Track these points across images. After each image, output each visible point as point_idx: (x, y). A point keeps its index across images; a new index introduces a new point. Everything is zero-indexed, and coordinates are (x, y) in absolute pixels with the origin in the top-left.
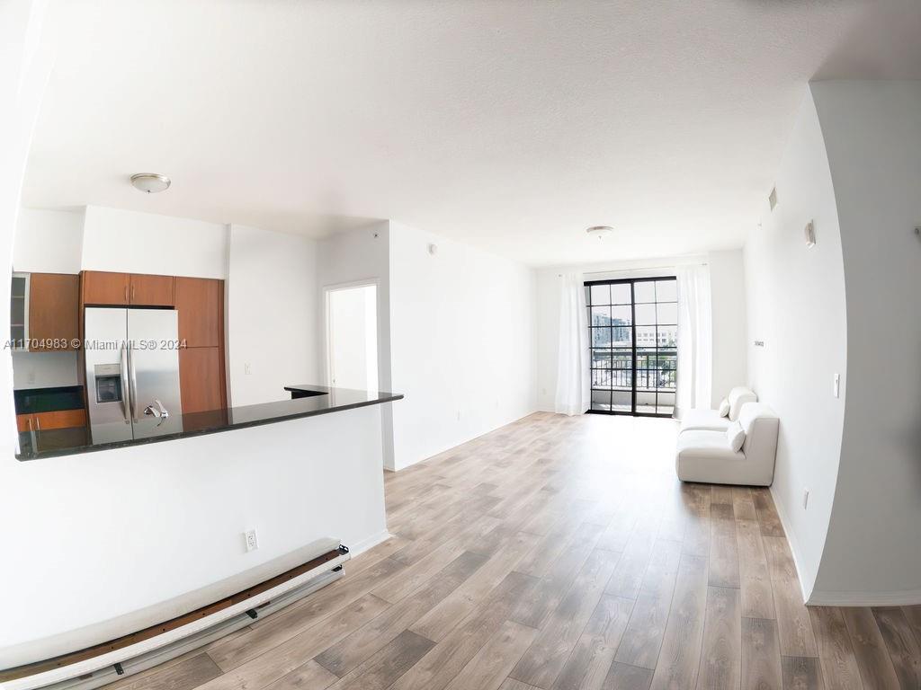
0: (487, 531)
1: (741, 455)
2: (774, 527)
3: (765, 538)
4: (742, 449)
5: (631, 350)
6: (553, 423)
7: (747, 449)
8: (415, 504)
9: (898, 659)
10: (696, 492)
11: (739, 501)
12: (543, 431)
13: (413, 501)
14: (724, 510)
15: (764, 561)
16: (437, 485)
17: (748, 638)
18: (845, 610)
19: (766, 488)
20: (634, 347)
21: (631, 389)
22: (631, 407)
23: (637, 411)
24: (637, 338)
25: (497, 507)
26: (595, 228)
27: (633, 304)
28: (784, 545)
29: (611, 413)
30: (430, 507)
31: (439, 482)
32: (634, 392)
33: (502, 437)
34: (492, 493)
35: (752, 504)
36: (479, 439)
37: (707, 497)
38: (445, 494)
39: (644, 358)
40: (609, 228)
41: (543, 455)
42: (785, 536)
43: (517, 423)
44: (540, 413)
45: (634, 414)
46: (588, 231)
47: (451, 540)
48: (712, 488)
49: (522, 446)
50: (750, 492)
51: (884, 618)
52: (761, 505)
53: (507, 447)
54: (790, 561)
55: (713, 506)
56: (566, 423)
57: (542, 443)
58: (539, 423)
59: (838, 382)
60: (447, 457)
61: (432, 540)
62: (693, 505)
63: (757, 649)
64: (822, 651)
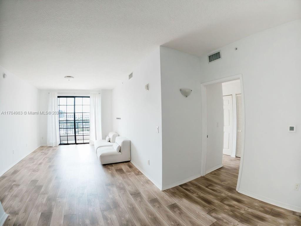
0: (44, 201)
1: (120, 153)
2: (138, 172)
3: (138, 176)
4: (120, 151)
5: (74, 121)
6: (48, 150)
7: (121, 151)
8: (9, 196)
9: (195, 195)
10: (109, 167)
11: (124, 167)
12: (46, 154)
13: (8, 194)
14: (120, 171)
15: (142, 183)
16: (14, 185)
17: (154, 206)
18: (173, 188)
19: (129, 161)
20: (75, 120)
21: (74, 135)
22: (75, 141)
23: (77, 143)
24: (76, 117)
25: (43, 190)
26: (68, 77)
27: (75, 105)
28: (144, 177)
29: (68, 144)
30: (16, 196)
31: (14, 183)
32: (75, 136)
33: (31, 159)
34: (37, 184)
35: (128, 167)
36: (22, 161)
37: (113, 168)
38: (19, 189)
39: (77, 123)
40: (73, 77)
41: (50, 164)
42: (143, 174)
43: (34, 152)
44: (42, 147)
45: (76, 144)
46: (65, 77)
47: (33, 210)
48: (113, 165)
49: (40, 162)
50: (125, 163)
51: (184, 187)
52: (131, 167)
53: (34, 163)
54: (149, 180)
55: (117, 170)
56: (53, 150)
57: (47, 159)
58: (43, 151)
59: (158, 129)
60: (12, 171)
61: (25, 211)
62: (110, 172)
63: (159, 208)
64: (175, 201)
